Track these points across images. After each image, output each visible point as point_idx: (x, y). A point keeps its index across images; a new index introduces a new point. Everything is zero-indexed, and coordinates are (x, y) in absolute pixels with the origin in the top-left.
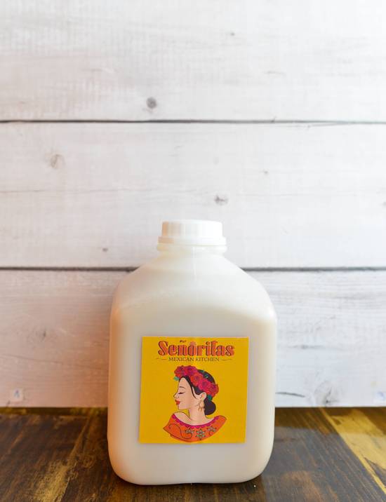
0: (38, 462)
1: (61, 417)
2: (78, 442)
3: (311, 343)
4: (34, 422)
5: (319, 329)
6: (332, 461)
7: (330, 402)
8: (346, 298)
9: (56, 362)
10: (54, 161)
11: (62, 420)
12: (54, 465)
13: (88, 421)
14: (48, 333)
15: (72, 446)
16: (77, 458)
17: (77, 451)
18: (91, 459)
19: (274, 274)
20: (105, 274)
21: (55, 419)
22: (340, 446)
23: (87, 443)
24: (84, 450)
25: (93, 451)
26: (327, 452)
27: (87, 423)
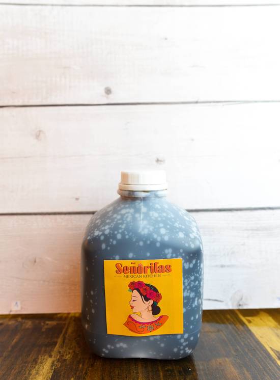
0: (31, 356)
1: (47, 322)
2: (60, 341)
3: (227, 263)
4: (27, 326)
5: (233, 253)
6: (246, 350)
7: (242, 305)
8: (252, 230)
9: (44, 281)
10: (38, 135)
11: (47, 324)
12: (43, 358)
13: (66, 325)
14: (37, 260)
15: (55, 344)
16: (60, 352)
17: (59, 347)
18: (69, 353)
20: (77, 216)
21: (42, 324)
22: (251, 339)
23: (67, 341)
24: (64, 346)
25: (71, 347)
26: (242, 344)
27: (66, 327)
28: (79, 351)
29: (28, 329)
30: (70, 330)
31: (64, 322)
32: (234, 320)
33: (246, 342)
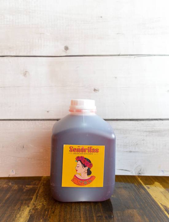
0: (17, 206)
1: (27, 186)
2: (34, 197)
3: (133, 150)
4: (15, 188)
5: (137, 144)
6: (146, 205)
7: (141, 173)
8: (149, 132)
9: (29, 158)
10: (25, 74)
11: (27, 187)
12: (24, 207)
13: (38, 188)
15: (32, 199)
16: (34, 204)
17: (34, 201)
18: (40, 205)
19: (118, 122)
20: (48, 121)
21: (24, 187)
22: (150, 198)
23: (38, 197)
24: (37, 200)
25: (41, 201)
26: (144, 201)
27: (38, 189)
28: (46, 204)
29: (15, 190)
30: (41, 191)
31: (37, 186)
32: (139, 187)
33: (146, 200)
